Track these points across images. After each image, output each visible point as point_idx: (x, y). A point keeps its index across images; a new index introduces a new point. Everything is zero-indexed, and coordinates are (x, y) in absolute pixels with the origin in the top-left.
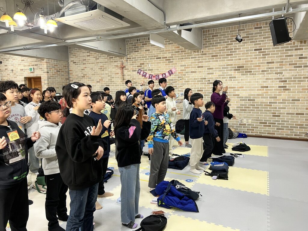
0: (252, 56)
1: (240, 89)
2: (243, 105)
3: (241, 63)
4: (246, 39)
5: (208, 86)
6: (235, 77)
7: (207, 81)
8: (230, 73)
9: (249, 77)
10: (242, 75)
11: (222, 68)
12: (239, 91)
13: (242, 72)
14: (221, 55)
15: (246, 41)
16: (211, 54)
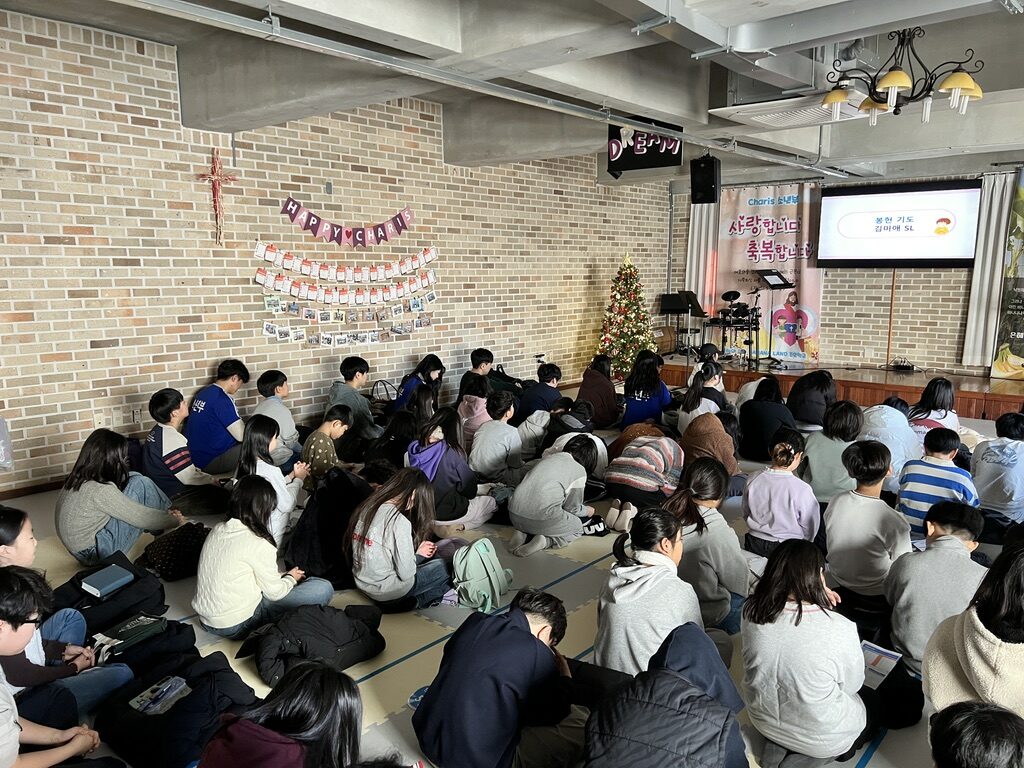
3: (536, 220)
9: (548, 255)
10: (539, 247)
11: (508, 227)
13: (538, 241)
14: (506, 193)
16: (487, 184)
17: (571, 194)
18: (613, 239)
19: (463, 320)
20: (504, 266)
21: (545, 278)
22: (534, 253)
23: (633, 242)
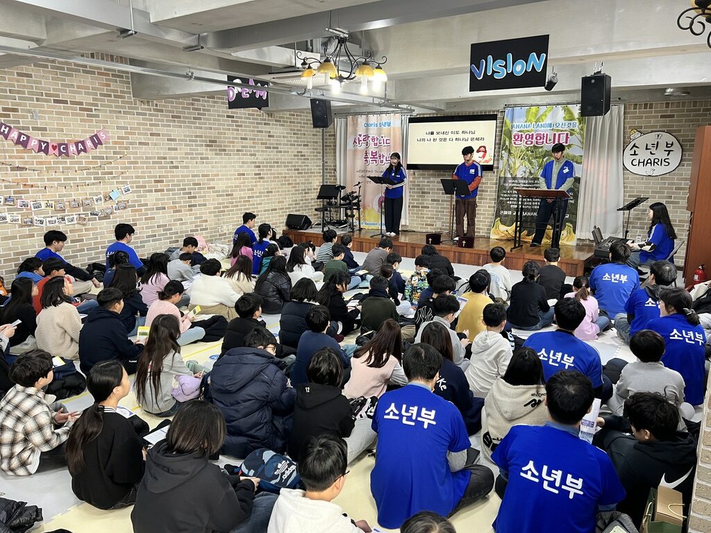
0: (224, 125)
1: (215, 178)
3: (213, 135)
5: (171, 172)
6: (207, 158)
7: (169, 164)
8: (200, 150)
9: (223, 159)
10: (216, 154)
11: (189, 141)
13: (215, 150)
14: (186, 118)
16: (170, 112)
17: (241, 118)
18: (277, 148)
19: (154, 205)
20: (188, 167)
21: (223, 175)
22: (212, 158)
23: (294, 150)
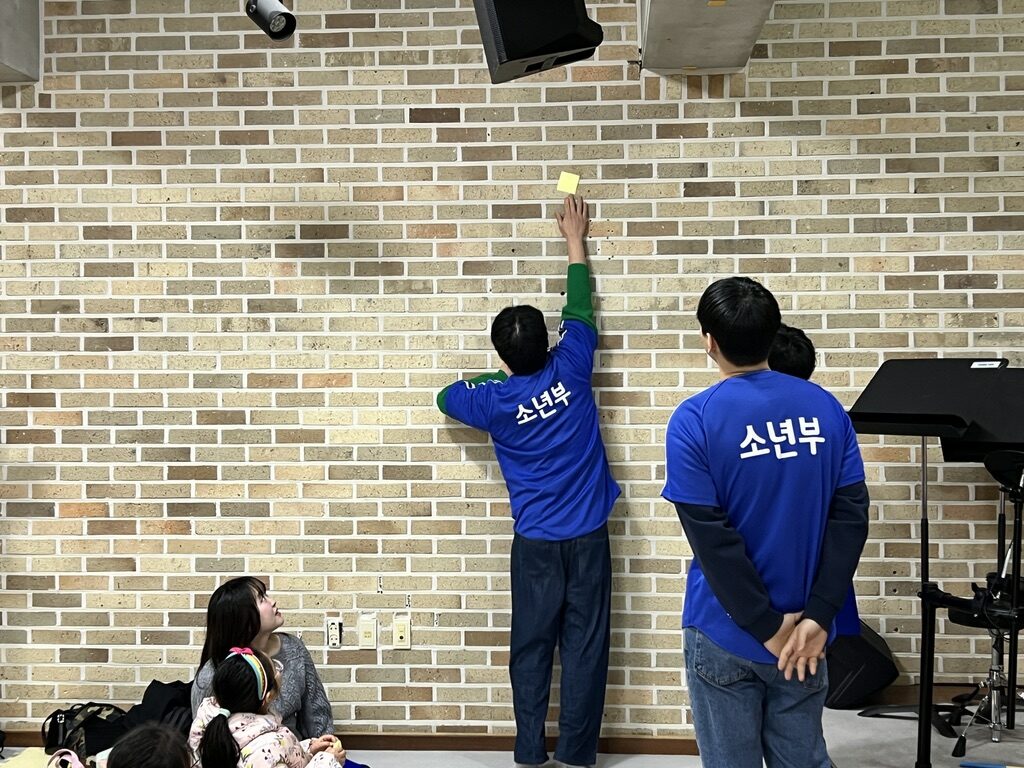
0: (396, 155)
1: (327, 391)
2: (348, 509)
3: (326, 205)
4: (351, 31)
5: (92, 363)
6: (289, 306)
7: (84, 329)
8: (250, 269)
9: (383, 308)
11: (197, 233)
12: (321, 404)
13: (335, 269)
14: (186, 138)
15: (351, 49)
